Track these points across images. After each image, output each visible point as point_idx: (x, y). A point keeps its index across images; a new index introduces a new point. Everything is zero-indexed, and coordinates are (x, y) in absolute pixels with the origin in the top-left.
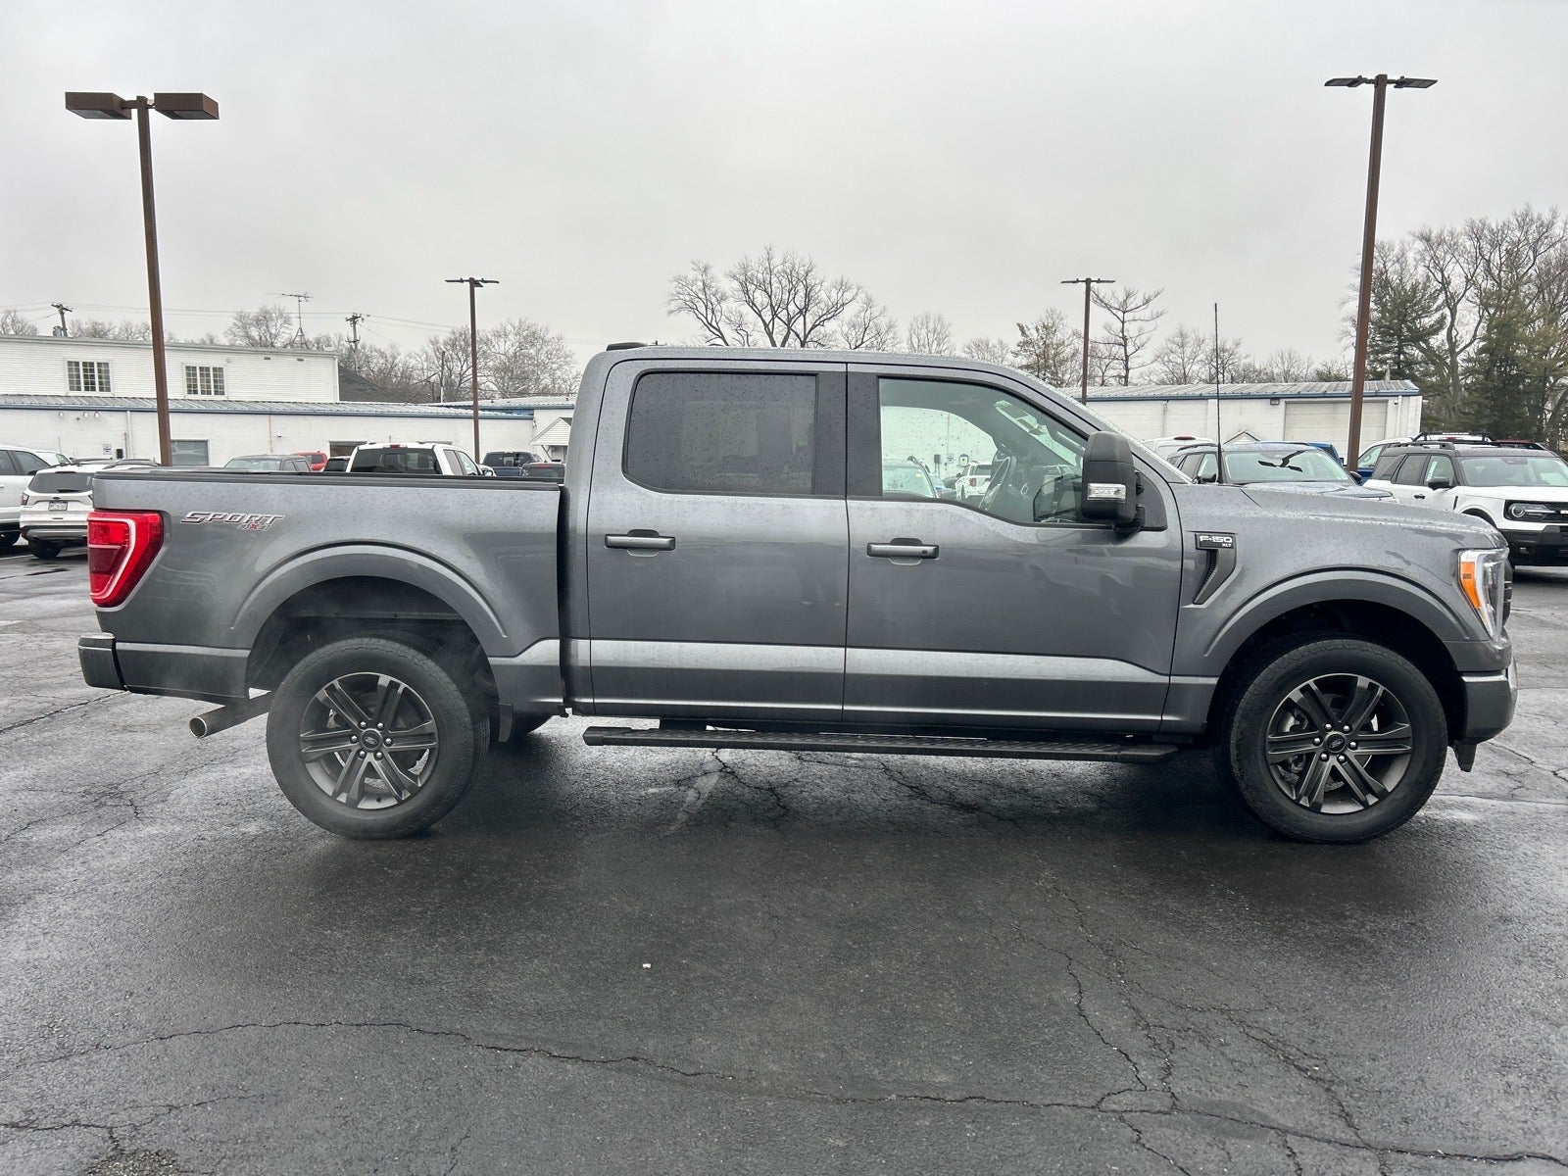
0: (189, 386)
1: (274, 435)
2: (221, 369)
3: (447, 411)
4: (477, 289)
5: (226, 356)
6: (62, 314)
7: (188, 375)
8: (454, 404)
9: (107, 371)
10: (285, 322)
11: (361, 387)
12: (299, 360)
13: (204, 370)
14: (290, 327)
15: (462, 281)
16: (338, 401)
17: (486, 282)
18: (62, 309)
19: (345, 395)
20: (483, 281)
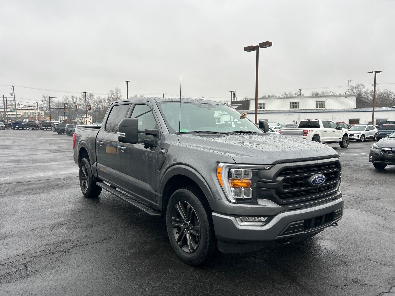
0: (316, 106)
1: (334, 117)
2: (324, 101)
3: (389, 109)
4: (377, 74)
5: (326, 98)
6: (301, 91)
7: (317, 103)
8: (391, 107)
9: (298, 104)
10: (363, 87)
11: (364, 104)
12: (345, 98)
13: (321, 102)
14: (365, 88)
15: (372, 72)
16: (356, 108)
17: (380, 71)
18: (301, 90)
19: (357, 106)
20: (379, 71)
